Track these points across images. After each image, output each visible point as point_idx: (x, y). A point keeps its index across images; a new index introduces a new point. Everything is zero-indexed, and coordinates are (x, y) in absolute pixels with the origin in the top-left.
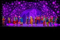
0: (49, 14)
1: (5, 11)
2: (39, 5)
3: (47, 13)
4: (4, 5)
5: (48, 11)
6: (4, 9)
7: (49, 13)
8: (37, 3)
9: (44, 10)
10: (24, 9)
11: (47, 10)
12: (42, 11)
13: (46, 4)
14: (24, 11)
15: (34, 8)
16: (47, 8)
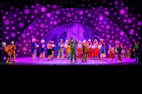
0: (111, 37)
1: (8, 28)
2: (89, 15)
3: (108, 34)
4: (7, 13)
5: (110, 30)
6: (7, 22)
7: (111, 35)
8: (84, 11)
9: (101, 28)
10: (55, 23)
11: (108, 27)
12: (97, 28)
13: (107, 13)
14: (54, 28)
15: (77, 22)
16: (108, 23)
